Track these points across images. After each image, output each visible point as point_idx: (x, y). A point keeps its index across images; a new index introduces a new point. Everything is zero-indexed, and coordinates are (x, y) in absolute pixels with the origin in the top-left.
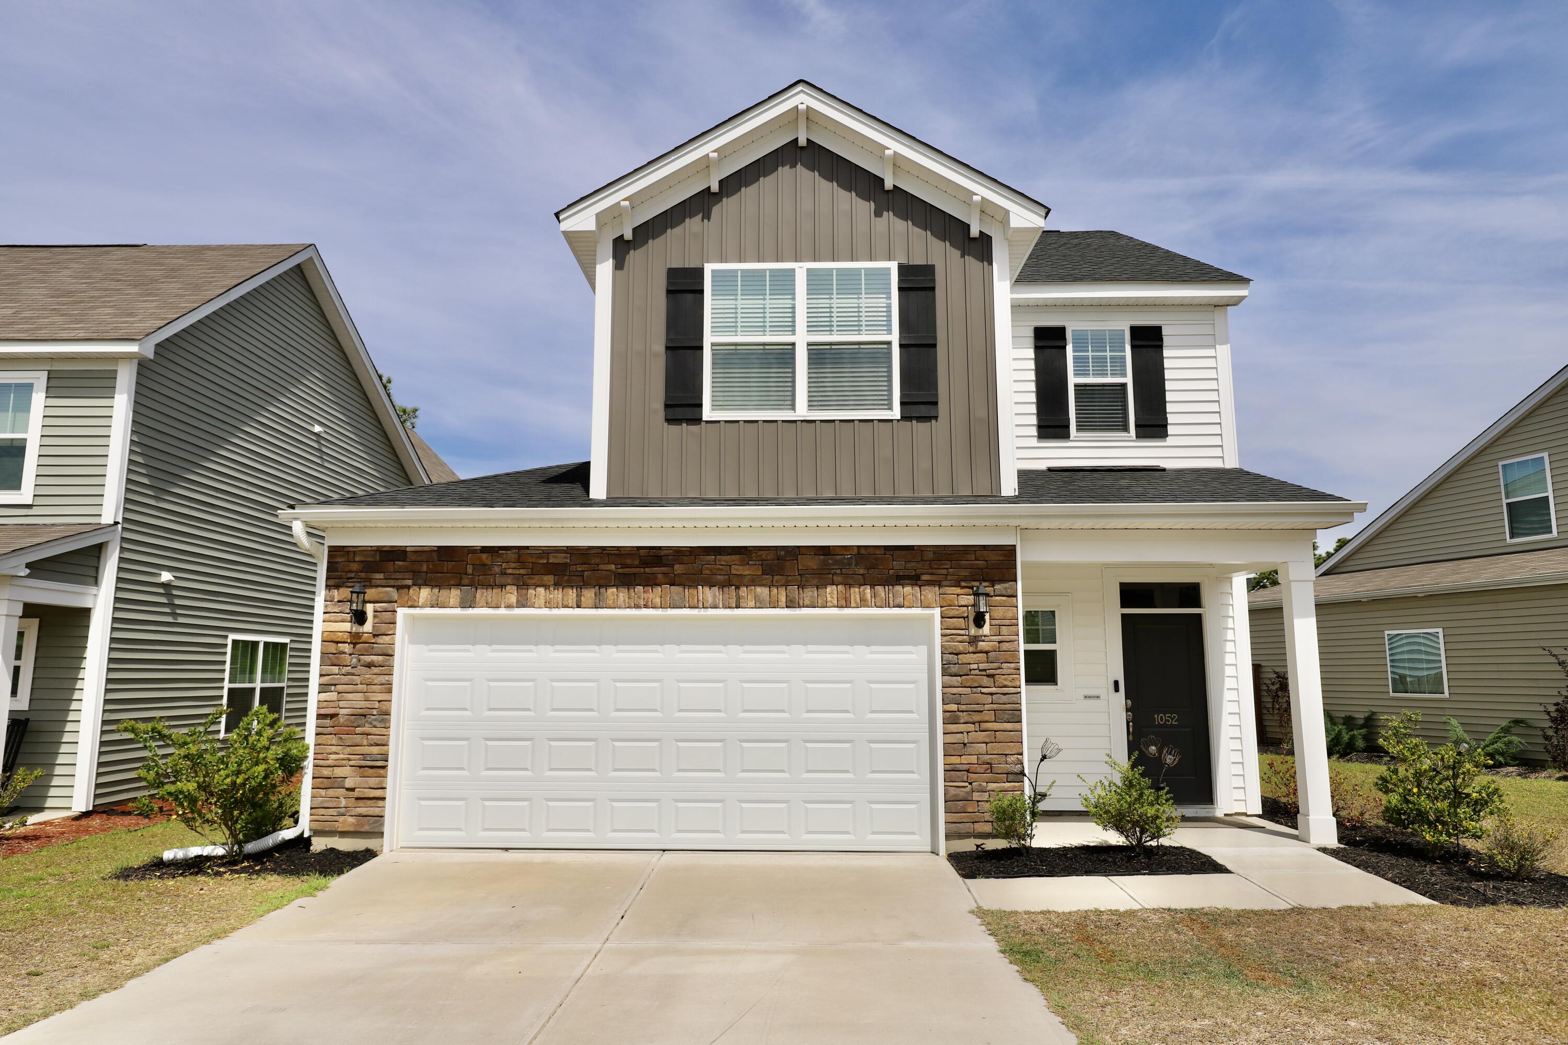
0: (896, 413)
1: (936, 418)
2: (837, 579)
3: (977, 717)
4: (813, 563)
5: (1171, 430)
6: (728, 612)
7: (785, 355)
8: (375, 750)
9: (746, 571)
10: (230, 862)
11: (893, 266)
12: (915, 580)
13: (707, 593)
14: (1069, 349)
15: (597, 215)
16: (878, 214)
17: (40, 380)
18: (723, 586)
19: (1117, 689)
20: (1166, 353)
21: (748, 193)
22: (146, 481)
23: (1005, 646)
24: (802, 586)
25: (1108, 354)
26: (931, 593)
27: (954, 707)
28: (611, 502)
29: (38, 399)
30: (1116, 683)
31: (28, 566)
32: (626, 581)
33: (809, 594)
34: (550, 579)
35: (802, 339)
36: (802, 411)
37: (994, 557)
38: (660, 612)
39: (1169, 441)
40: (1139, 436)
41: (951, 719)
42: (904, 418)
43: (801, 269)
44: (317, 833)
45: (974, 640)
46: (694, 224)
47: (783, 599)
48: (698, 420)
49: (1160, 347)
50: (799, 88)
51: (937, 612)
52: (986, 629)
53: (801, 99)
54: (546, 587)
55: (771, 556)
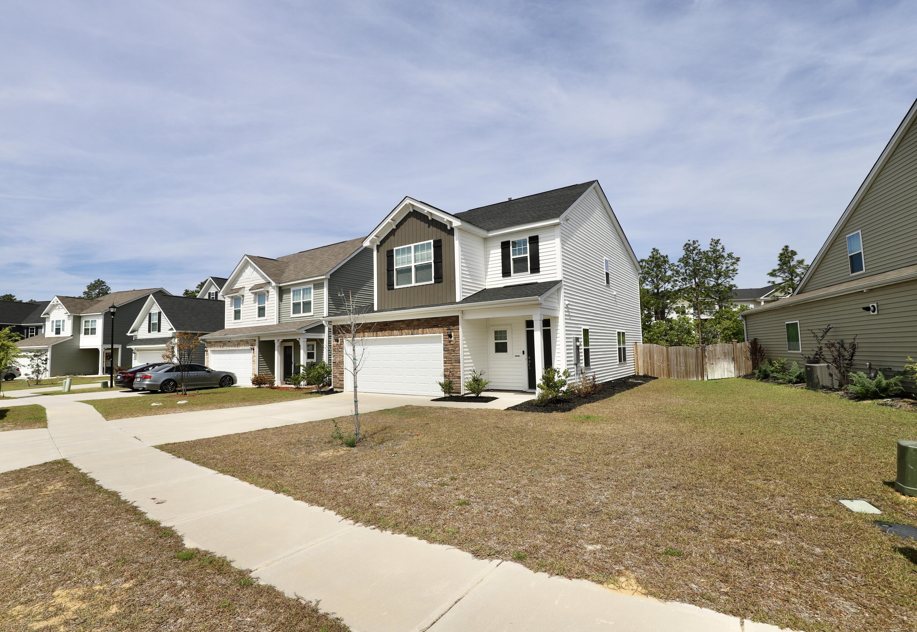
0: (433, 282)
1: (442, 282)
2: (422, 327)
3: (450, 362)
4: (415, 323)
5: (541, 270)
6: (400, 336)
7: (409, 270)
8: (342, 370)
9: (403, 326)
10: (317, 392)
11: (432, 241)
12: (436, 326)
13: (395, 332)
14: (511, 247)
15: (370, 241)
16: (429, 227)
17: (312, 286)
18: (399, 330)
19: (523, 353)
20: (540, 244)
21: (403, 227)
22: (334, 307)
23: (457, 343)
24: (414, 329)
25: (522, 247)
26: (441, 329)
27: (445, 359)
28: (378, 311)
29: (312, 290)
30: (523, 352)
31: (305, 330)
32: (381, 330)
33: (416, 331)
34: (368, 330)
35: (413, 265)
36: (413, 284)
37: (454, 319)
38: (388, 337)
39: (541, 273)
40: (531, 273)
41: (445, 363)
42: (435, 282)
43: (412, 246)
44: (335, 387)
45: (450, 342)
46: (392, 238)
47: (410, 333)
48: (393, 289)
49: (538, 242)
50: (407, 198)
51: (442, 334)
52: (453, 339)
53: (408, 201)
54: (367, 332)
55: (408, 322)
